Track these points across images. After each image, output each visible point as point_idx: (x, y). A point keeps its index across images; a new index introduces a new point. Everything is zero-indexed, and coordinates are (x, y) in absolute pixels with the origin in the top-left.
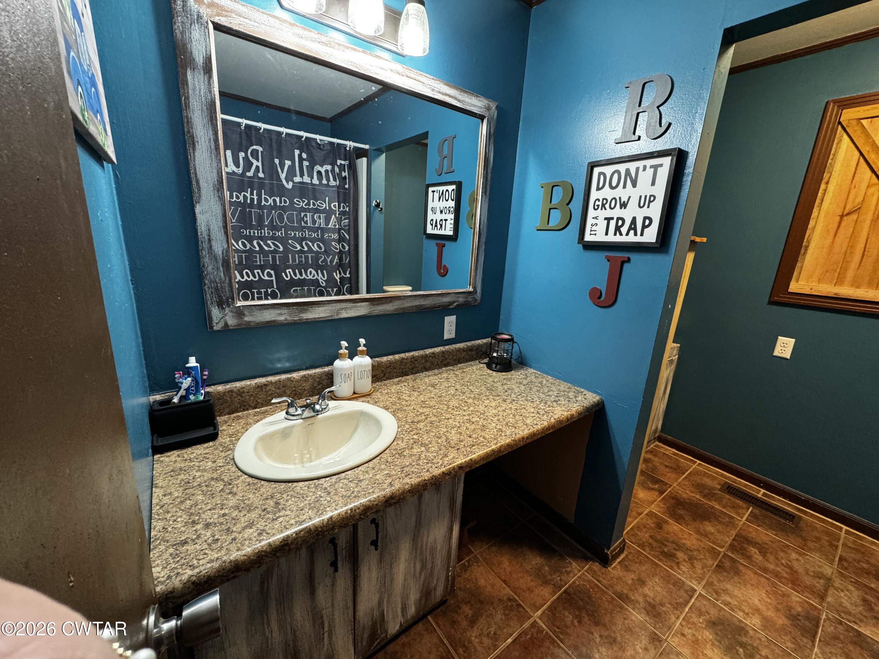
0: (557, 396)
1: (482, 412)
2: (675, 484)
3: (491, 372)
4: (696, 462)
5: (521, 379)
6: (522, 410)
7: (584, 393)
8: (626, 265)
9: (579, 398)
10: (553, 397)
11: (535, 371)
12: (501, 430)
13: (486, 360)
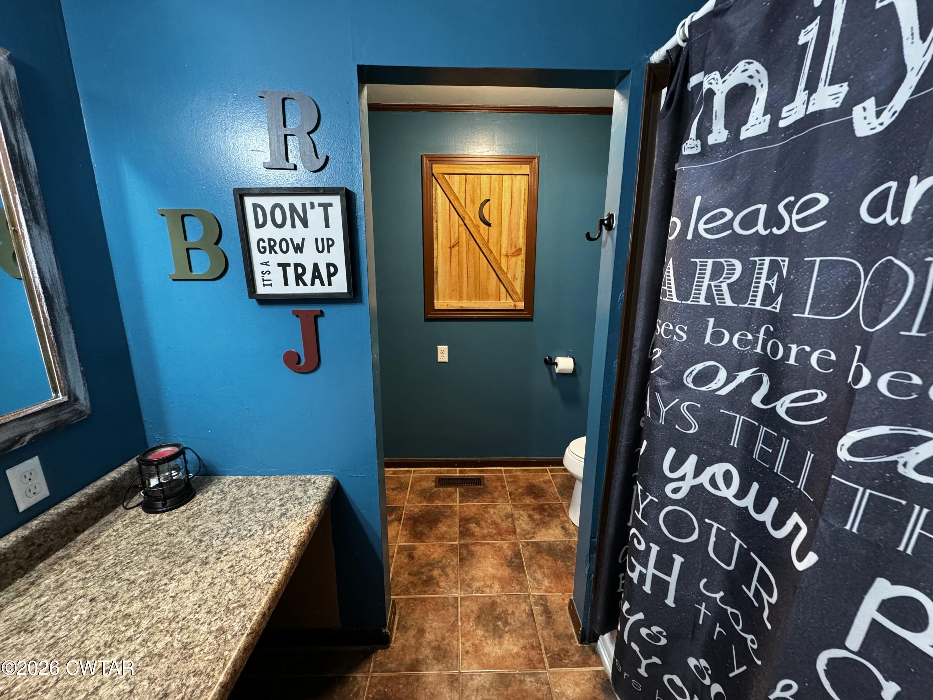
0: (282, 505)
1: (171, 615)
2: (406, 504)
3: (158, 515)
4: (411, 471)
5: (217, 504)
6: (242, 563)
7: (313, 480)
8: (320, 320)
9: (310, 492)
10: (277, 509)
11: (233, 478)
12: (222, 631)
13: (139, 498)
